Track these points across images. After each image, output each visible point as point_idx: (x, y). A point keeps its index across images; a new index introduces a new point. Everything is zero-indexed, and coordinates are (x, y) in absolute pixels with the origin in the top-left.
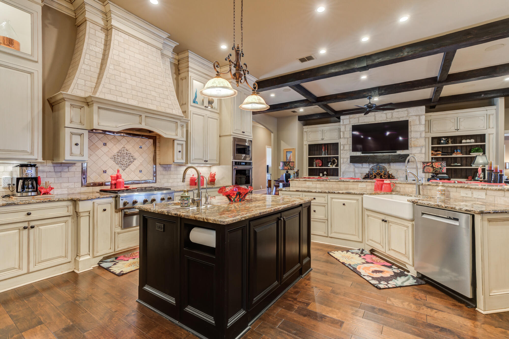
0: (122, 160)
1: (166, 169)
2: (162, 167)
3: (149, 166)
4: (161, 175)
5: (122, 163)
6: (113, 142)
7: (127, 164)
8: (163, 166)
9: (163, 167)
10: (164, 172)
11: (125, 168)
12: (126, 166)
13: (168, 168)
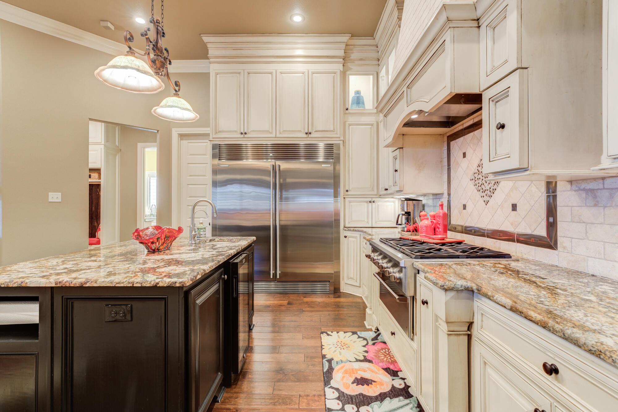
0: (484, 182)
1: (595, 197)
2: (580, 189)
3: (534, 189)
4: (573, 221)
5: (484, 189)
6: (472, 146)
7: (491, 190)
8: (583, 186)
9: (584, 190)
10: (587, 213)
11: (488, 198)
12: (489, 193)
13: (606, 193)
